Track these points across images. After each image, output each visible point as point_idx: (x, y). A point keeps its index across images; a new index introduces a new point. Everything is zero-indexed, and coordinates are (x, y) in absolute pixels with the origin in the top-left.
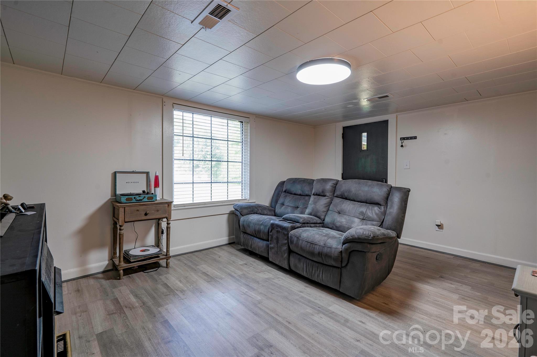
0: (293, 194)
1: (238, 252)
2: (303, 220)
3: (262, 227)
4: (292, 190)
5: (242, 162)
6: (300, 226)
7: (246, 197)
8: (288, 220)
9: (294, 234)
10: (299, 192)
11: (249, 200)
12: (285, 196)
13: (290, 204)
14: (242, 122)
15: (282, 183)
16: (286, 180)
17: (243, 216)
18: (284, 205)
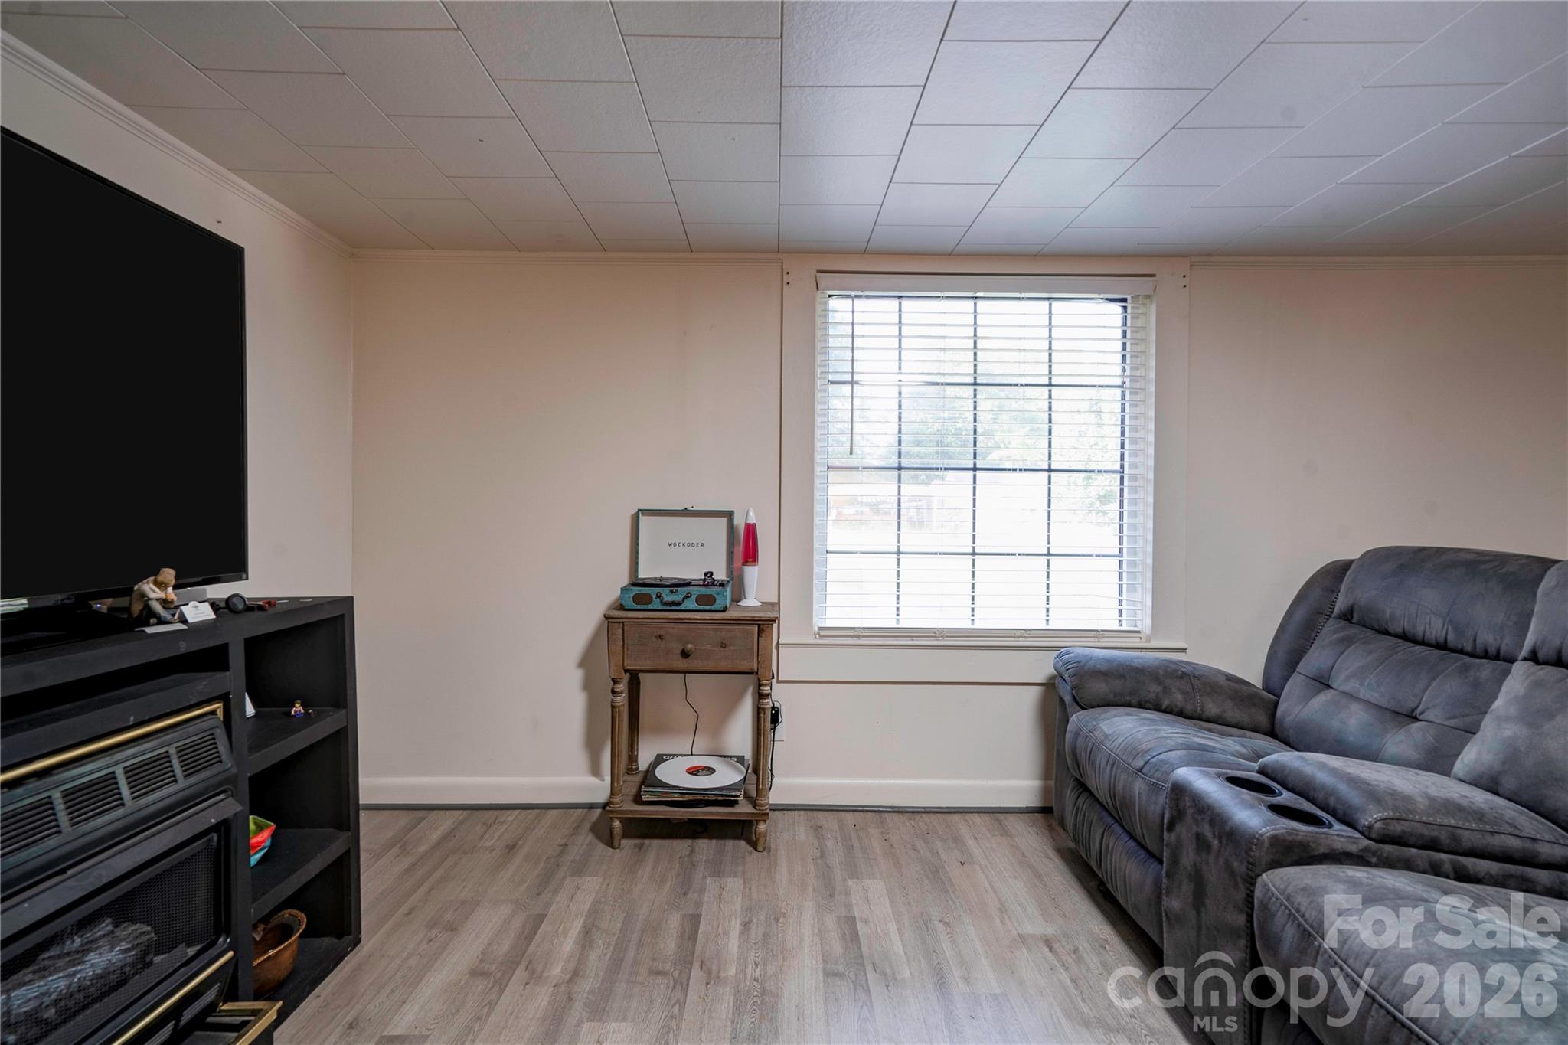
0: (1396, 636)
1: (1058, 861)
2: (1391, 814)
3: (1139, 786)
4: (1388, 612)
5: (1122, 471)
6: (1353, 848)
7: (1139, 624)
8: (1290, 786)
9: (1288, 898)
10: (1435, 628)
11: (1149, 640)
12: (1342, 640)
13: (1362, 690)
14: (1124, 300)
15: (1338, 572)
16: (1358, 557)
17: (1084, 709)
18: (1329, 687)
